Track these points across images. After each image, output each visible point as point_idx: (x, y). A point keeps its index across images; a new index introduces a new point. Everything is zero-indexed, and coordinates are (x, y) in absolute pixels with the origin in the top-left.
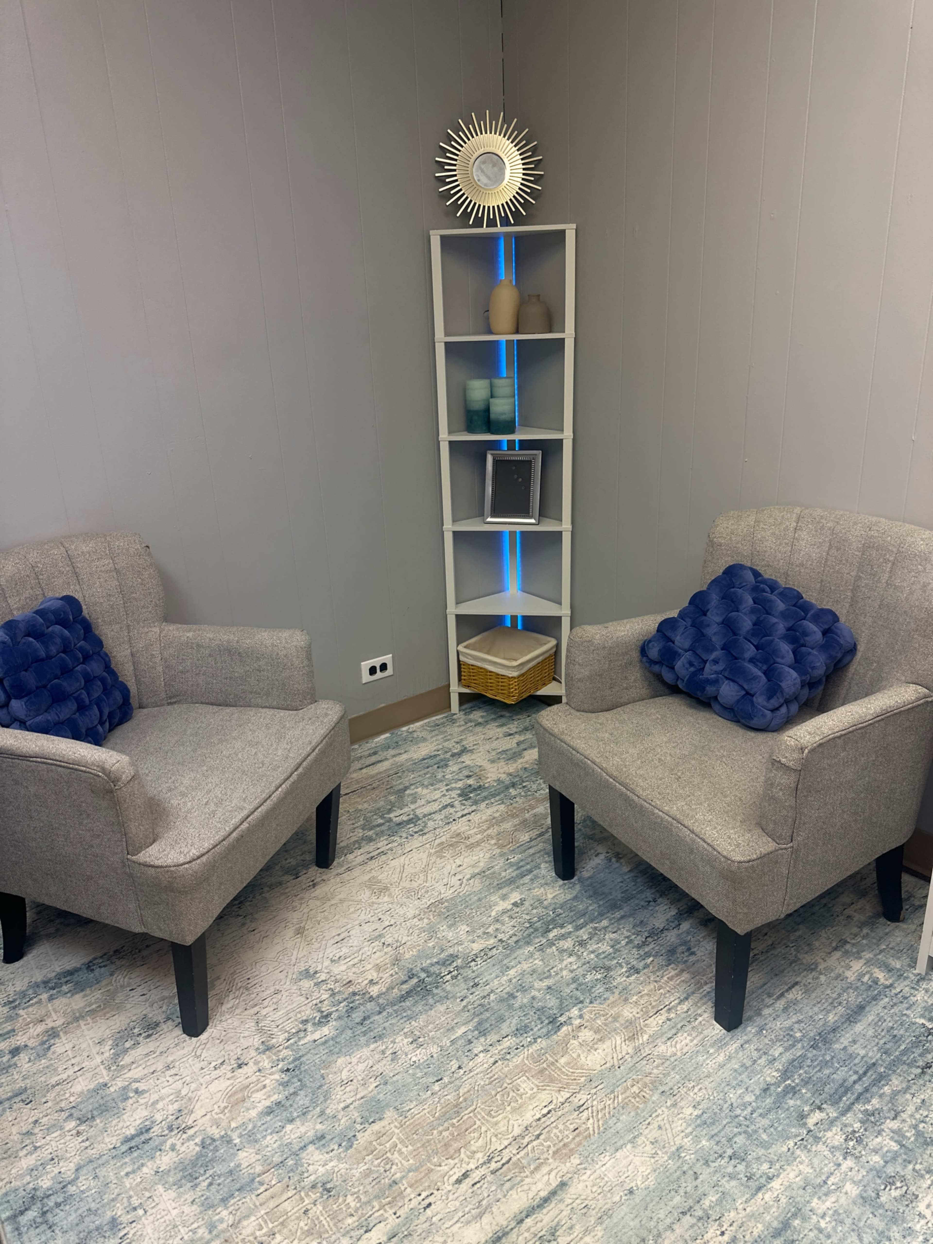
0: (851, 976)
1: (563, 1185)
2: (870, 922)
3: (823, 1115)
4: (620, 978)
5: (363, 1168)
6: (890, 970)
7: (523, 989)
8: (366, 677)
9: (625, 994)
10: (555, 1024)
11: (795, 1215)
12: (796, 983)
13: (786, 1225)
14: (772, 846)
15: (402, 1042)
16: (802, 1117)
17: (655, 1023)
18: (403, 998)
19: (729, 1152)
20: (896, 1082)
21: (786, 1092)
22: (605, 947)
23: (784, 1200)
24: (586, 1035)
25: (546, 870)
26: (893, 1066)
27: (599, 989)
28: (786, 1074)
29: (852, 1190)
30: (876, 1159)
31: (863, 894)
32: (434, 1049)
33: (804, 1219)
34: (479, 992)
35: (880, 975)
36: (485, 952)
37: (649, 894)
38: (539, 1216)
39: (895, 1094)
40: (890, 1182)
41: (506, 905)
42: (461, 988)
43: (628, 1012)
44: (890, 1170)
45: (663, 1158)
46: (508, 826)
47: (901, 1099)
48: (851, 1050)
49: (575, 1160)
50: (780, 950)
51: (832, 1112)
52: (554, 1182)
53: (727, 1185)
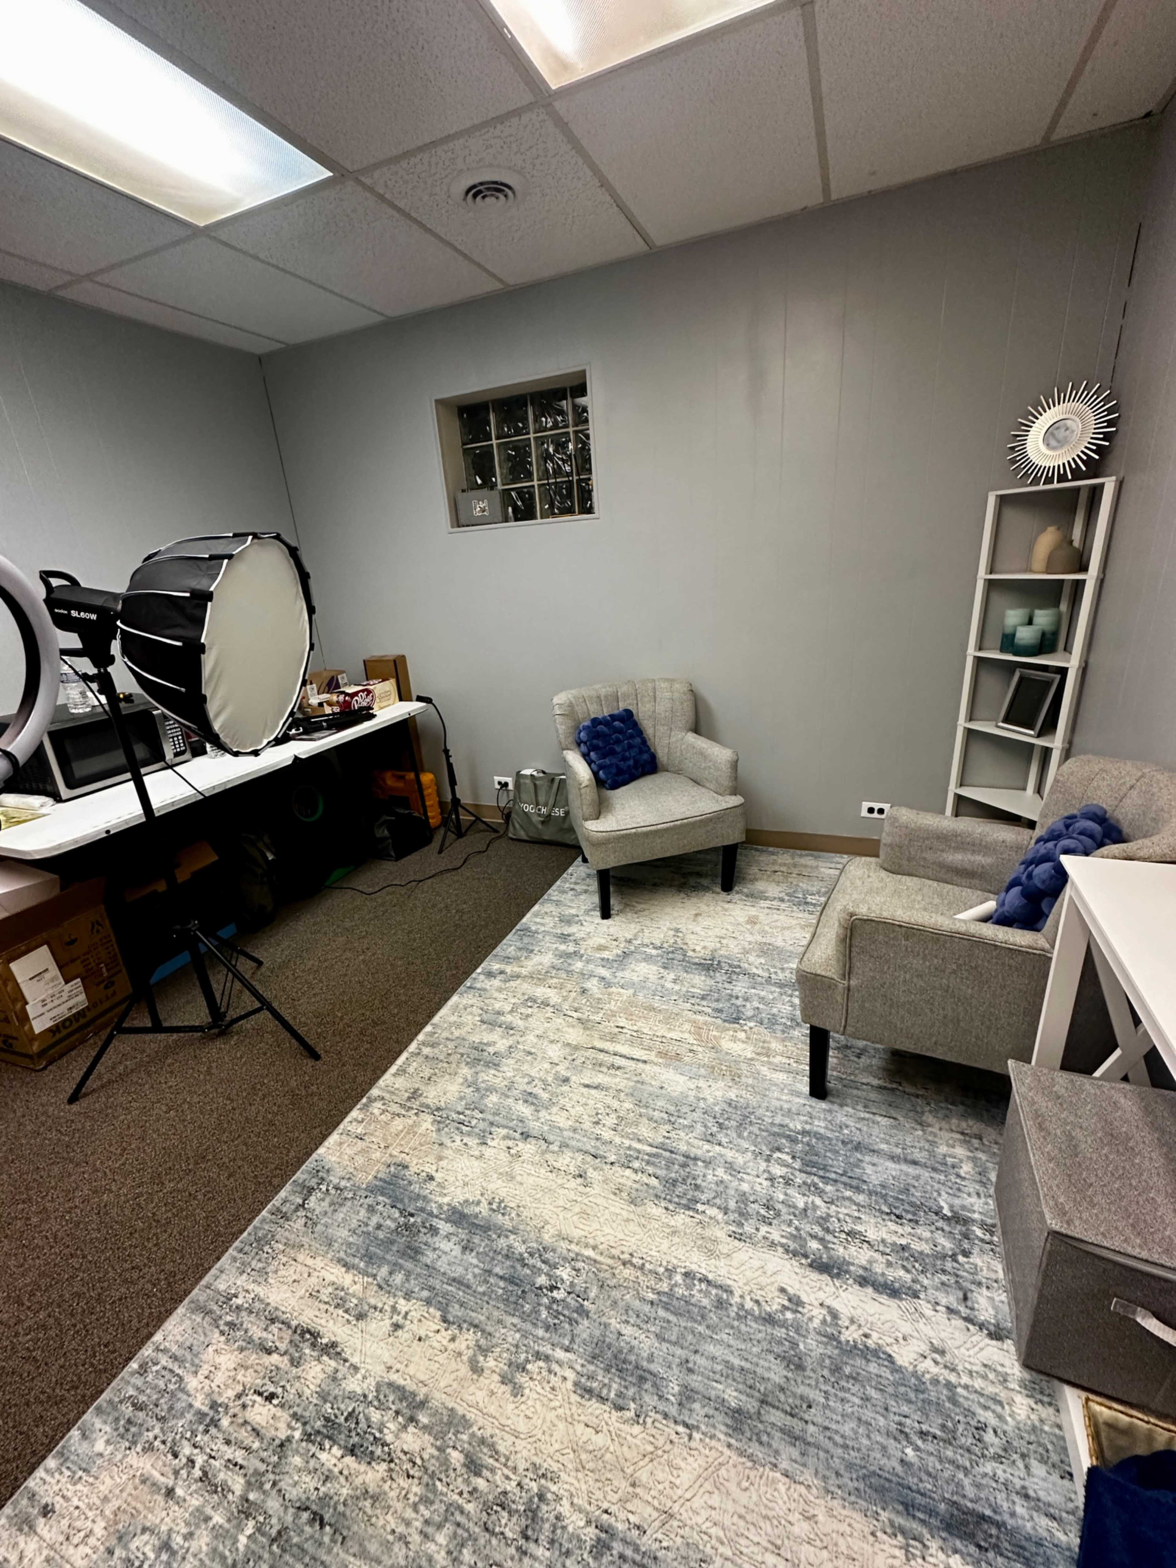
0: (943, 1149)
1: (645, 1062)
3: (790, 1161)
5: (601, 996)
7: (746, 999)
8: (864, 813)
10: (736, 1020)
11: (704, 1162)
12: (894, 1118)
13: (696, 1159)
15: (671, 976)
16: (778, 1149)
17: (780, 1059)
18: (696, 964)
19: (721, 1121)
20: (861, 1198)
21: (789, 1136)
23: (711, 1154)
24: (741, 1035)
26: (875, 1193)
27: (779, 1027)
28: (804, 1133)
29: (745, 1187)
30: (781, 1197)
32: (678, 988)
33: (706, 1167)
34: (727, 985)
35: (967, 1168)
36: (754, 976)
38: (623, 1060)
39: (848, 1199)
40: (770, 1208)
42: (723, 978)
43: (776, 1045)
44: (779, 1206)
45: (692, 1094)
47: (847, 1203)
48: (864, 1165)
49: (661, 1061)
51: (797, 1165)
52: (644, 1058)
53: (699, 1127)
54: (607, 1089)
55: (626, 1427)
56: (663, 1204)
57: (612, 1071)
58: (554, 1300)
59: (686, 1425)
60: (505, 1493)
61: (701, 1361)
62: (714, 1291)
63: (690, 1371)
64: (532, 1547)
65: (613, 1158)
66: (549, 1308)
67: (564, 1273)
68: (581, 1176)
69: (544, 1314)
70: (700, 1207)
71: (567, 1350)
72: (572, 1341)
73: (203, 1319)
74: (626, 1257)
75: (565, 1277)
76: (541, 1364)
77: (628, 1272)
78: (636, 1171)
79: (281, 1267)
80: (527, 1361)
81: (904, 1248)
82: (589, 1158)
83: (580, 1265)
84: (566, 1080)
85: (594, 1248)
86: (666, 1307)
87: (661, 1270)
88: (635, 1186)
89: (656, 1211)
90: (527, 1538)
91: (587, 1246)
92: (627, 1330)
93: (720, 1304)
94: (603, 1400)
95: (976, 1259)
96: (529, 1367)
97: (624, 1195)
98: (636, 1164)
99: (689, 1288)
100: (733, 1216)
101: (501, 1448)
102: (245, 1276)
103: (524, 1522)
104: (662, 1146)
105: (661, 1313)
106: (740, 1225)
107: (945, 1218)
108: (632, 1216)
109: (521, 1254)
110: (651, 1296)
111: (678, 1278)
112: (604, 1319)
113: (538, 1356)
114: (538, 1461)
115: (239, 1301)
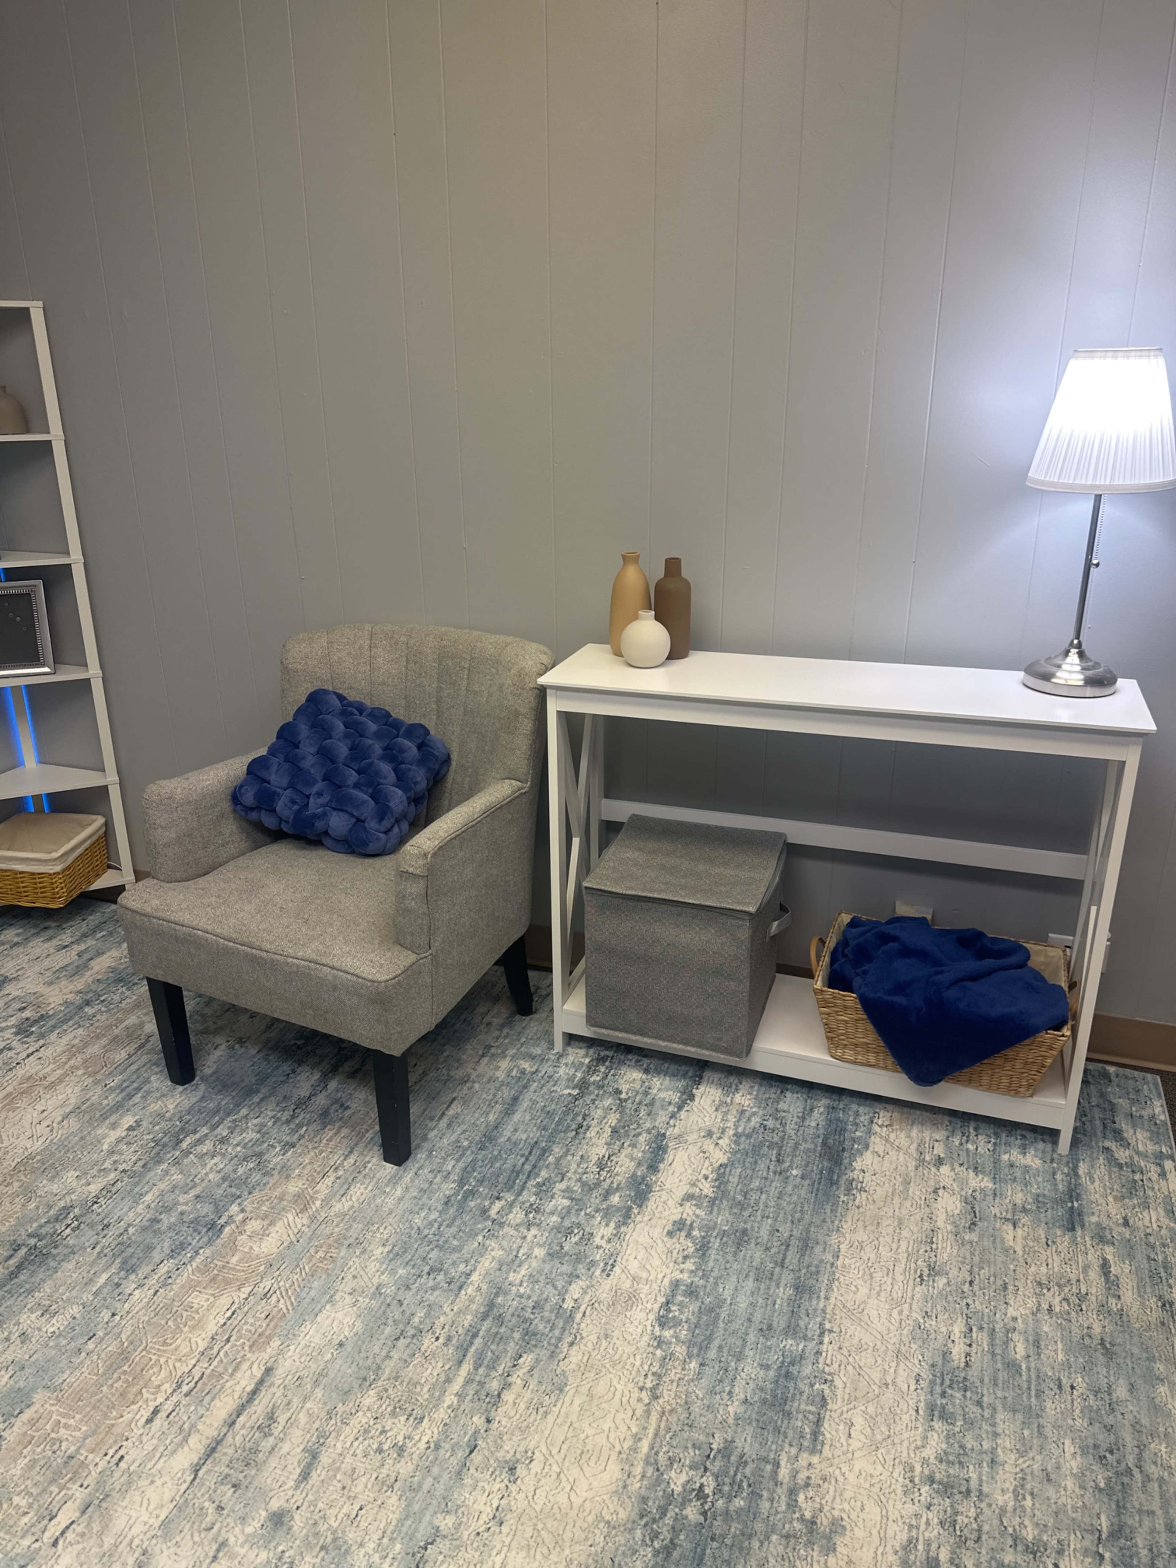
0: (501, 1075)
1: (269, 1371)
2: (508, 1023)
3: (503, 1202)
4: (275, 1159)
5: (22, 1463)
6: (533, 1058)
7: (167, 1210)
9: (285, 1172)
10: (214, 1228)
11: (497, 1295)
12: (454, 1099)
13: (491, 1305)
14: (411, 958)
15: (28, 1320)
16: (484, 1211)
17: (324, 1188)
18: (13, 1275)
19: (427, 1269)
20: (557, 1150)
21: (465, 1198)
22: (251, 1135)
23: (484, 1287)
24: (254, 1225)
25: (159, 1080)
26: (551, 1139)
27: (256, 1177)
28: (462, 1182)
29: (539, 1252)
30: (555, 1218)
31: (496, 1000)
32: (75, 1310)
33: (506, 1294)
34: (112, 1232)
35: (526, 1065)
36: (107, 1190)
37: (286, 1068)
38: (251, 1410)
39: (558, 1160)
40: (569, 1232)
41: (120, 1132)
42: (88, 1236)
43: (293, 1187)
44: (567, 1223)
45: (364, 1301)
46: (95, 1049)
47: (564, 1163)
48: (514, 1139)
49: (275, 1343)
50: (432, 1074)
51: (510, 1197)
52: (258, 1373)
53: (432, 1297)
54: (323, 1437)
55: (839, 1392)
56: (564, 1346)
57: (277, 1429)
58: (718, 1491)
59: (822, 1334)
60: (942, 1523)
61: (758, 1316)
62: (679, 1298)
63: (770, 1327)
64: (974, 1484)
65: (478, 1421)
66: (730, 1499)
67: (678, 1480)
68: (512, 1470)
69: (739, 1503)
70: (568, 1304)
71: (777, 1465)
72: (766, 1460)
74: (645, 1396)
75: (683, 1478)
76: (801, 1498)
77: (668, 1394)
78: (506, 1386)
80: (802, 1519)
81: (615, 1131)
82: (476, 1457)
83: (662, 1458)
84: (278, 1519)
85: (637, 1439)
86: (704, 1348)
87: (659, 1353)
88: (533, 1384)
89: (575, 1357)
90: (968, 1492)
91: (634, 1450)
92: (739, 1393)
93: (692, 1292)
94: (819, 1422)
95: (624, 1088)
96: (808, 1515)
97: (547, 1401)
98: (494, 1385)
99: (677, 1323)
100: (581, 1269)
101: (903, 1536)
103: (958, 1497)
104: (463, 1351)
105: (712, 1353)
106: (593, 1263)
107: (581, 1095)
108: (584, 1389)
109: (656, 1553)
110: (694, 1365)
111: (668, 1334)
112: (731, 1421)
113: (793, 1505)
114: (899, 1490)
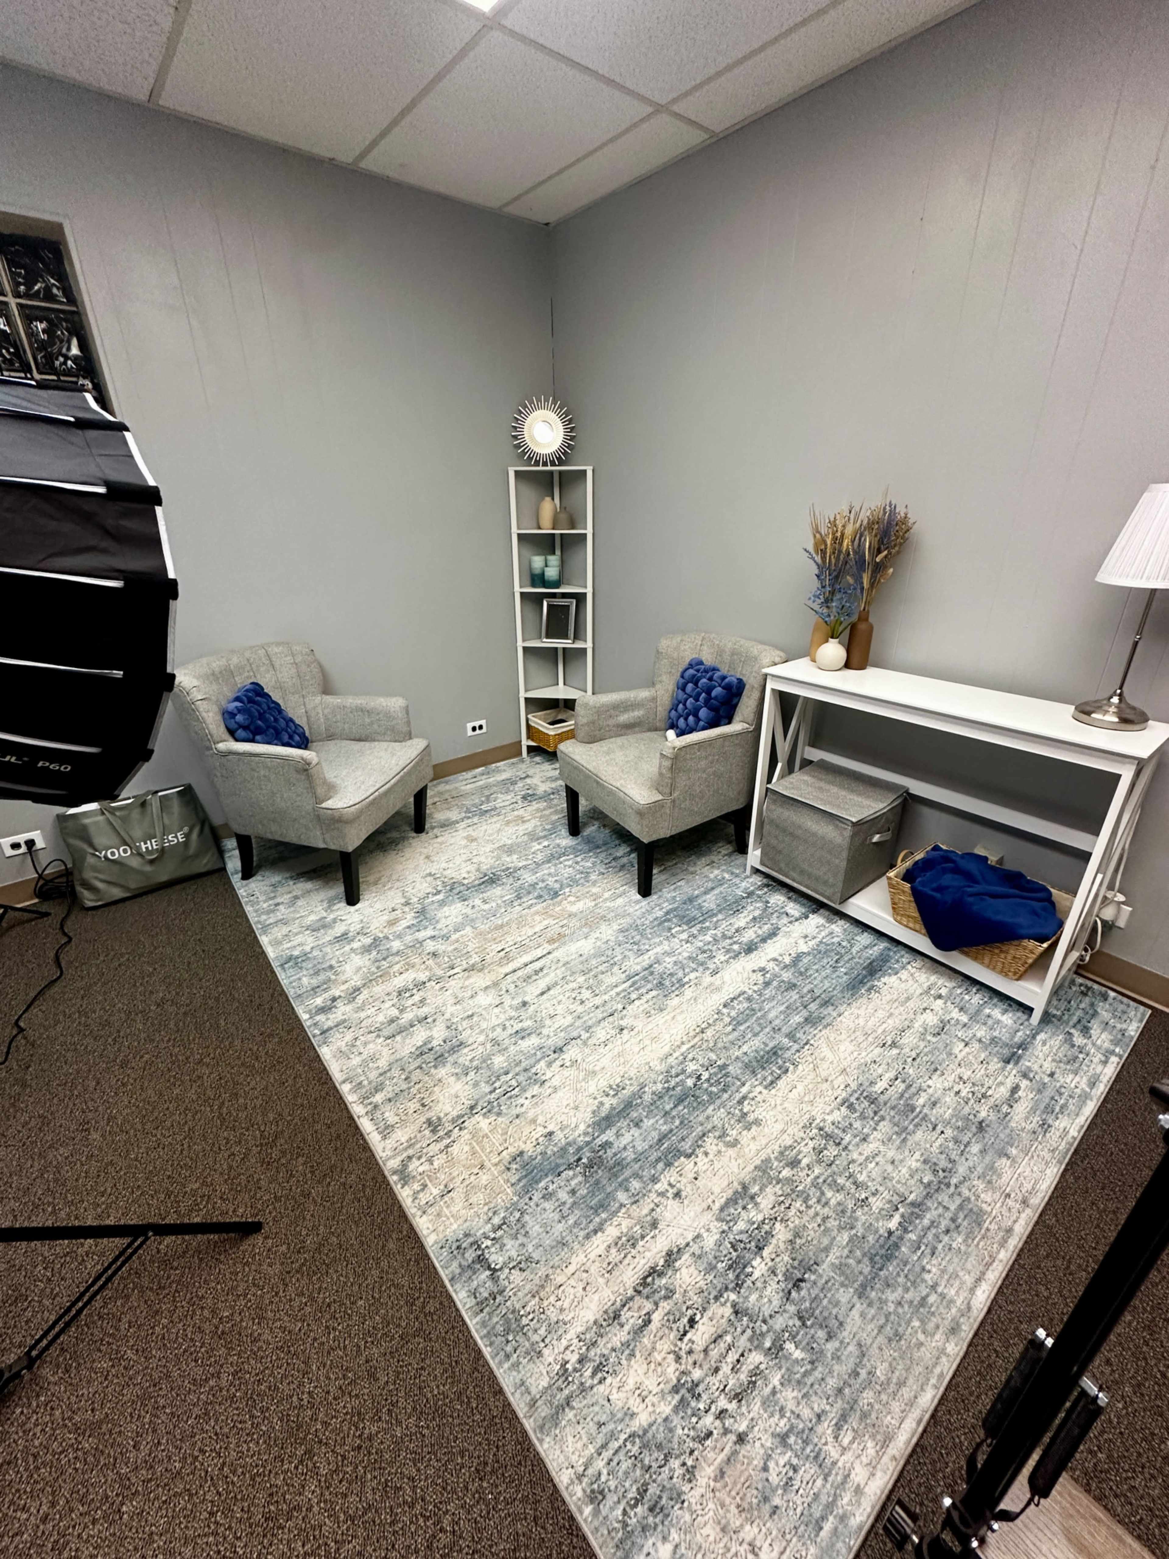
0: (712, 876)
1: (549, 953)
2: (730, 855)
3: (681, 928)
4: (593, 877)
5: (453, 947)
6: (732, 873)
7: (543, 881)
8: (470, 733)
9: (594, 883)
10: (556, 894)
11: (655, 963)
12: (683, 879)
13: (651, 966)
14: (661, 797)
15: (477, 902)
16: (670, 929)
17: (607, 895)
18: (480, 885)
19: (631, 941)
20: (720, 917)
21: (665, 920)
22: (589, 864)
23: (652, 958)
24: (572, 899)
25: (564, 832)
26: (720, 911)
27: (582, 881)
28: (667, 913)
29: (686, 955)
30: (701, 944)
31: (730, 842)
32: (494, 905)
33: (660, 964)
34: (520, 882)
35: (727, 876)
36: (525, 867)
37: (617, 842)
38: (535, 963)
39: (718, 921)
40: (704, 952)
41: (540, 847)
42: (511, 880)
43: (595, 890)
44: (706, 948)
45: (599, 943)
46: (547, 812)
47: (720, 923)
48: (702, 904)
49: (556, 945)
50: (680, 865)
51: (685, 927)
52: (545, 952)
53: (627, 953)
54: (556, 984)
55: (798, 1072)
56: (673, 995)
57: (541, 974)
58: (708, 1080)
59: (806, 1044)
60: (814, 1149)
61: (777, 1022)
62: (741, 999)
63: (779, 1029)
64: (844, 1143)
65: (620, 1007)
66: (711, 1085)
67: (691, 1067)
68: (622, 1030)
69: (714, 1089)
70: (686, 980)
71: (744, 1084)
72: (739, 1080)
73: (573, 1408)
74: (698, 1030)
75: (695, 1068)
76: (746, 1103)
77: (709, 1033)
78: (639, 998)
79: (559, 1303)
80: (741, 1110)
81: (754, 918)
82: (611, 1019)
83: (690, 1056)
84: (524, 1004)
85: (683, 1043)
86: (739, 1024)
87: (716, 1016)
88: (651, 1003)
89: (676, 1001)
90: (839, 1144)
91: (679, 1047)
92: (745, 1048)
93: (749, 999)
94: (779, 1078)
95: (772, 901)
96: (745, 1110)
97: (653, 1012)
98: (634, 996)
99: (733, 1008)
100: (701, 969)
101: (789, 1142)
102: (546, 1352)
103: (831, 1143)
104: (629, 978)
105: (742, 1028)
106: (708, 968)
107: (747, 897)
108: (672, 1015)
109: (664, 1088)
110: (730, 1028)
111: (725, 1011)
112: (733, 1057)
113: (740, 1102)
114: (802, 1125)
115: (574, 1358)
